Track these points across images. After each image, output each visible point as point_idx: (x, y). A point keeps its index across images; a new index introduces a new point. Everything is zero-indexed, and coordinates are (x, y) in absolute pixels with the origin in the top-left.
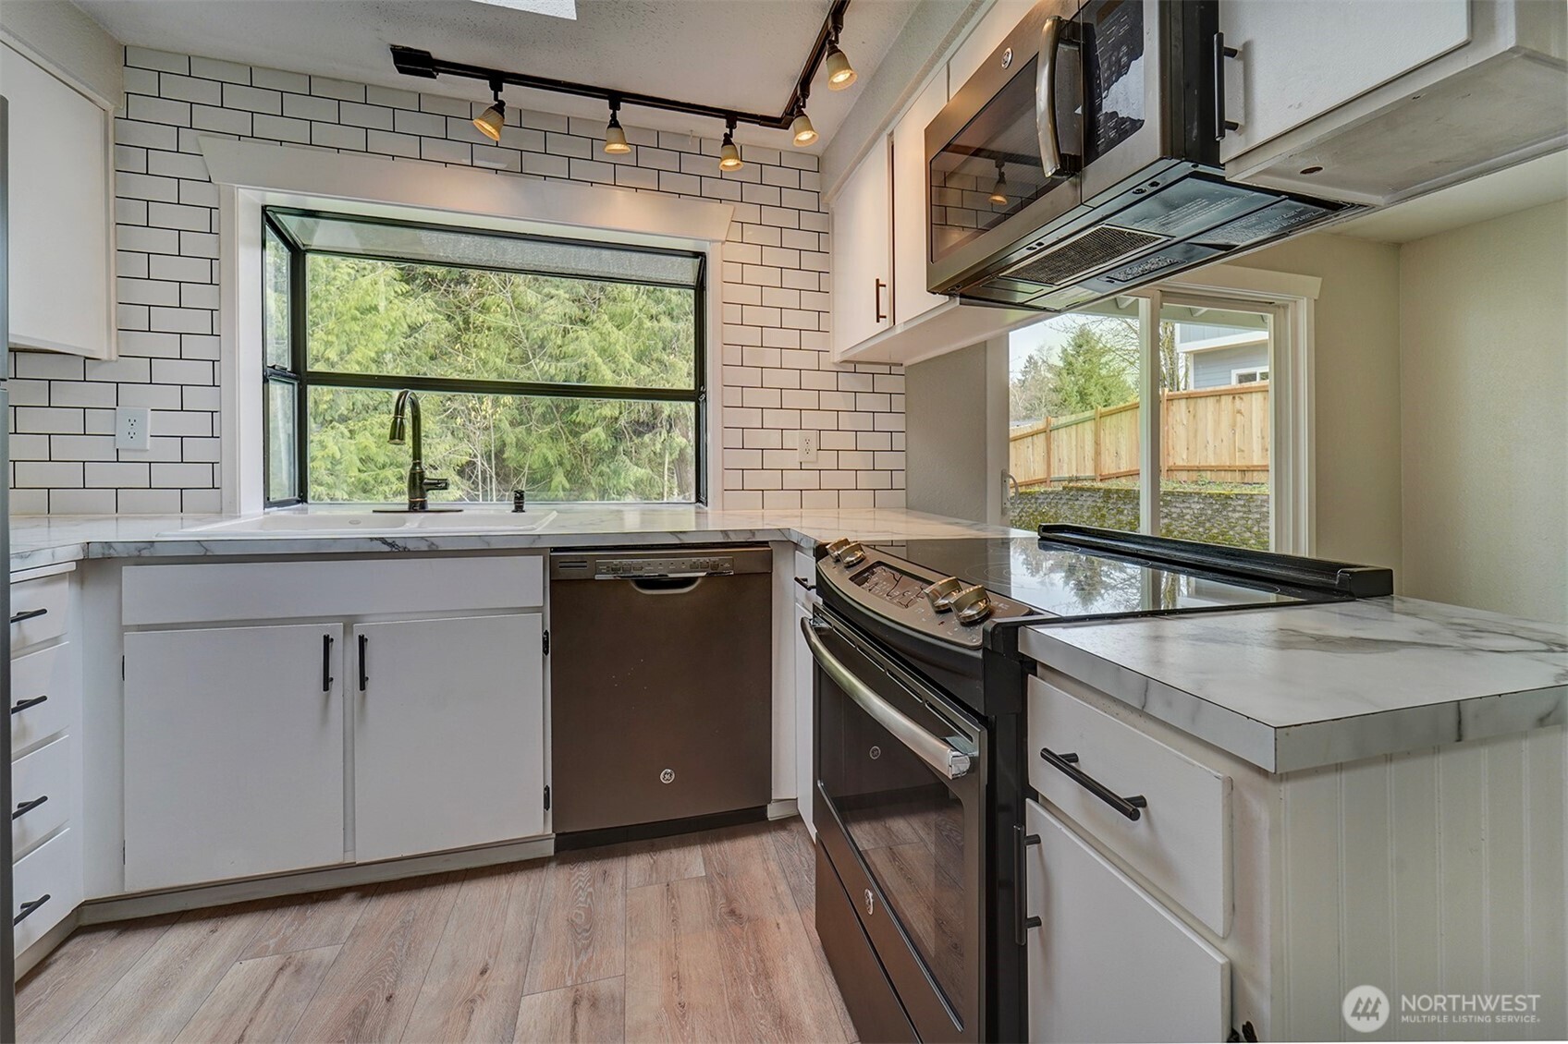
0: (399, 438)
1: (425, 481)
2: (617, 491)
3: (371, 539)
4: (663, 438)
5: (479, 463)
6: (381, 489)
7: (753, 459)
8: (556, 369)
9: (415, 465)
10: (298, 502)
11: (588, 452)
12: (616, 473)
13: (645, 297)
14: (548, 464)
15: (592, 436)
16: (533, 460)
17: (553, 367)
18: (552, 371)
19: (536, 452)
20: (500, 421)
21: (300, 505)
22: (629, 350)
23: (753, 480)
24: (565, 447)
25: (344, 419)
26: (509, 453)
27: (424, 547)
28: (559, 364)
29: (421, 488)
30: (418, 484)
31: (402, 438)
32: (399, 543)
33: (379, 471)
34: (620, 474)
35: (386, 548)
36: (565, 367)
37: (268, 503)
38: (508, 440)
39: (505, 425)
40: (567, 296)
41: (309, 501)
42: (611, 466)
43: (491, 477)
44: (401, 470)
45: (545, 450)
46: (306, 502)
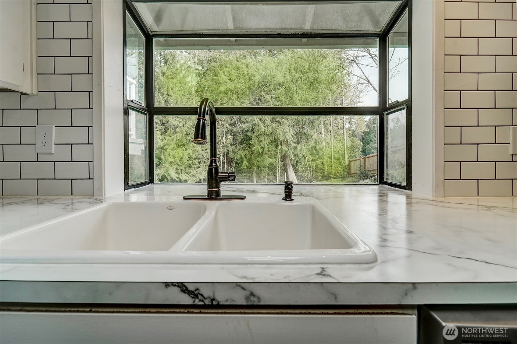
0: (201, 138)
1: (220, 174)
2: (263, 167)
3: (167, 285)
4: (280, 148)
5: (221, 158)
6: (194, 166)
7: (470, 153)
8: (245, 126)
9: (212, 162)
10: (149, 183)
11: (254, 154)
12: (263, 160)
13: (274, 100)
14: (242, 158)
15: (256, 148)
16: (238, 156)
17: (244, 125)
18: (244, 127)
19: (239, 153)
20: (228, 144)
21: (150, 185)
22: (269, 118)
23: (469, 170)
24: (247, 152)
25: (184, 145)
26: (231, 154)
27: (240, 298)
28: (246, 125)
29: (216, 180)
30: (214, 177)
31: (204, 137)
32: (206, 292)
33: (193, 161)
34: (264, 161)
35: (187, 300)
36: (248, 125)
37: (127, 186)
38: (230, 150)
39: (229, 145)
40: (249, 102)
41: (155, 183)
42: (261, 158)
43: (225, 162)
44: (199, 160)
45: (241, 153)
46: (153, 183)
